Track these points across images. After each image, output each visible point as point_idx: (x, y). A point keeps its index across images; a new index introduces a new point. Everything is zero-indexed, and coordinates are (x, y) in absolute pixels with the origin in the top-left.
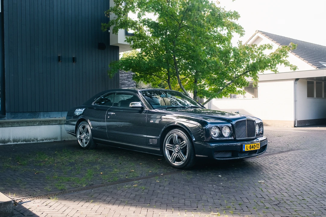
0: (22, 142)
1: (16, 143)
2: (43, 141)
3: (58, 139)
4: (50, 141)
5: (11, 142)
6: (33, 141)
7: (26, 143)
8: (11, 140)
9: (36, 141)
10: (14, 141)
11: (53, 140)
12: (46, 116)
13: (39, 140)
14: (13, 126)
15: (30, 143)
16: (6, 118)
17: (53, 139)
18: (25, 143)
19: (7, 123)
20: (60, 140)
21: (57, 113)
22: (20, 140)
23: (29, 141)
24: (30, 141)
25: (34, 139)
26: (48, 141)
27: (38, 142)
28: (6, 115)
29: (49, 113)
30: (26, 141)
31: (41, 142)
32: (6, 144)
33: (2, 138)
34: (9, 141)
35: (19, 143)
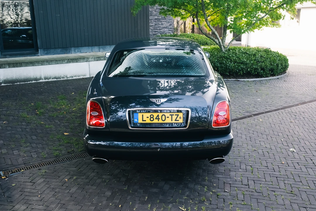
0: (53, 79)
1: (48, 80)
2: (73, 78)
3: (86, 75)
4: (79, 78)
5: (42, 80)
6: (63, 78)
7: (57, 80)
8: (43, 77)
9: (66, 78)
10: (45, 78)
11: (81, 77)
12: (77, 51)
13: (68, 77)
14: (43, 64)
15: (60, 80)
16: (39, 54)
17: (82, 75)
18: (55, 80)
19: (37, 62)
20: (89, 77)
21: (87, 48)
22: (51, 77)
23: (59, 78)
24: (61, 78)
25: (64, 76)
26: (78, 78)
27: (68, 79)
28: (39, 52)
29: (80, 48)
30: (56, 79)
31: (71, 78)
32: (38, 81)
33: (34, 76)
34: (40, 79)
35: (50, 80)
